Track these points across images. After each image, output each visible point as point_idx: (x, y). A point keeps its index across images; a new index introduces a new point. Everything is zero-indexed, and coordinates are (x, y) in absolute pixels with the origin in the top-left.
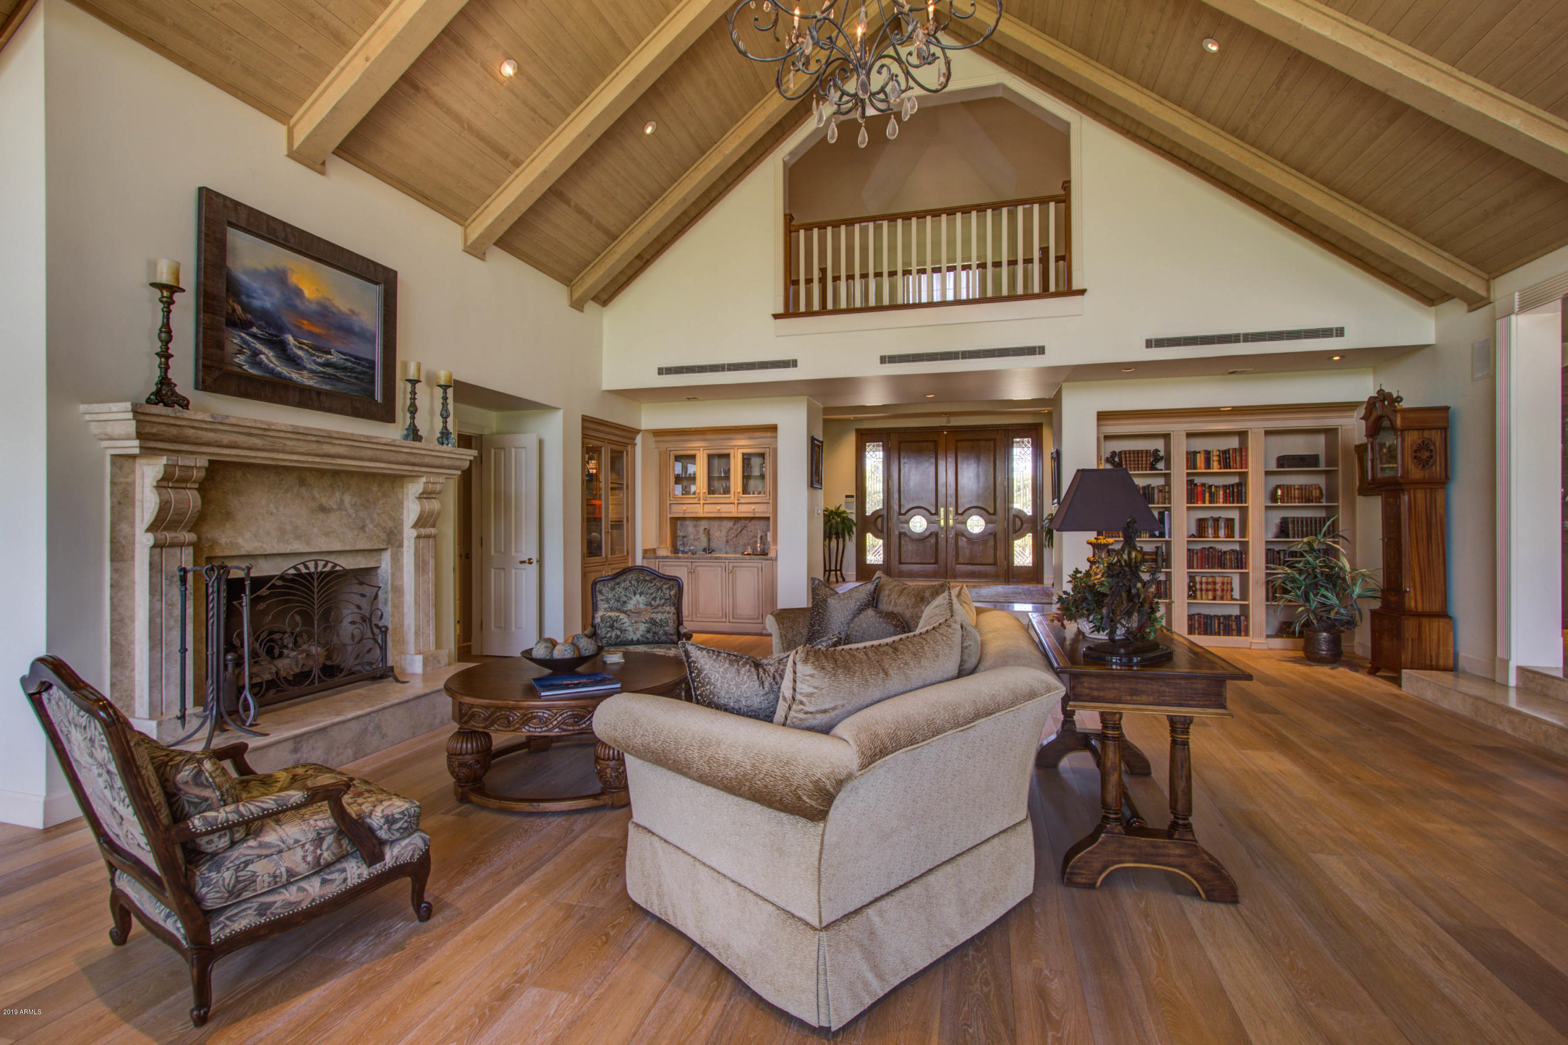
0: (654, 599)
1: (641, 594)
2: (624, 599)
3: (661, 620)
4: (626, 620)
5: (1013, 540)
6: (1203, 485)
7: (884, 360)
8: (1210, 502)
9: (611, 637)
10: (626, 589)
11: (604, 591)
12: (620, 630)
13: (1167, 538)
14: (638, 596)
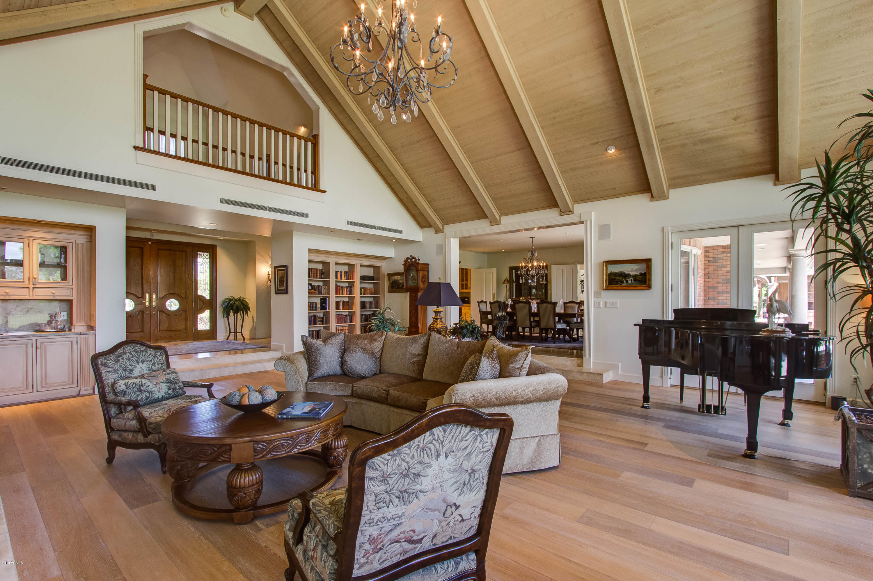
0: (154, 364)
1: (143, 362)
2: (131, 368)
3: (174, 379)
4: (148, 383)
5: (198, 315)
6: (340, 286)
7: (222, 201)
8: (342, 294)
9: (142, 399)
10: (129, 360)
11: (109, 363)
12: (148, 391)
13: (327, 311)
14: (140, 364)
